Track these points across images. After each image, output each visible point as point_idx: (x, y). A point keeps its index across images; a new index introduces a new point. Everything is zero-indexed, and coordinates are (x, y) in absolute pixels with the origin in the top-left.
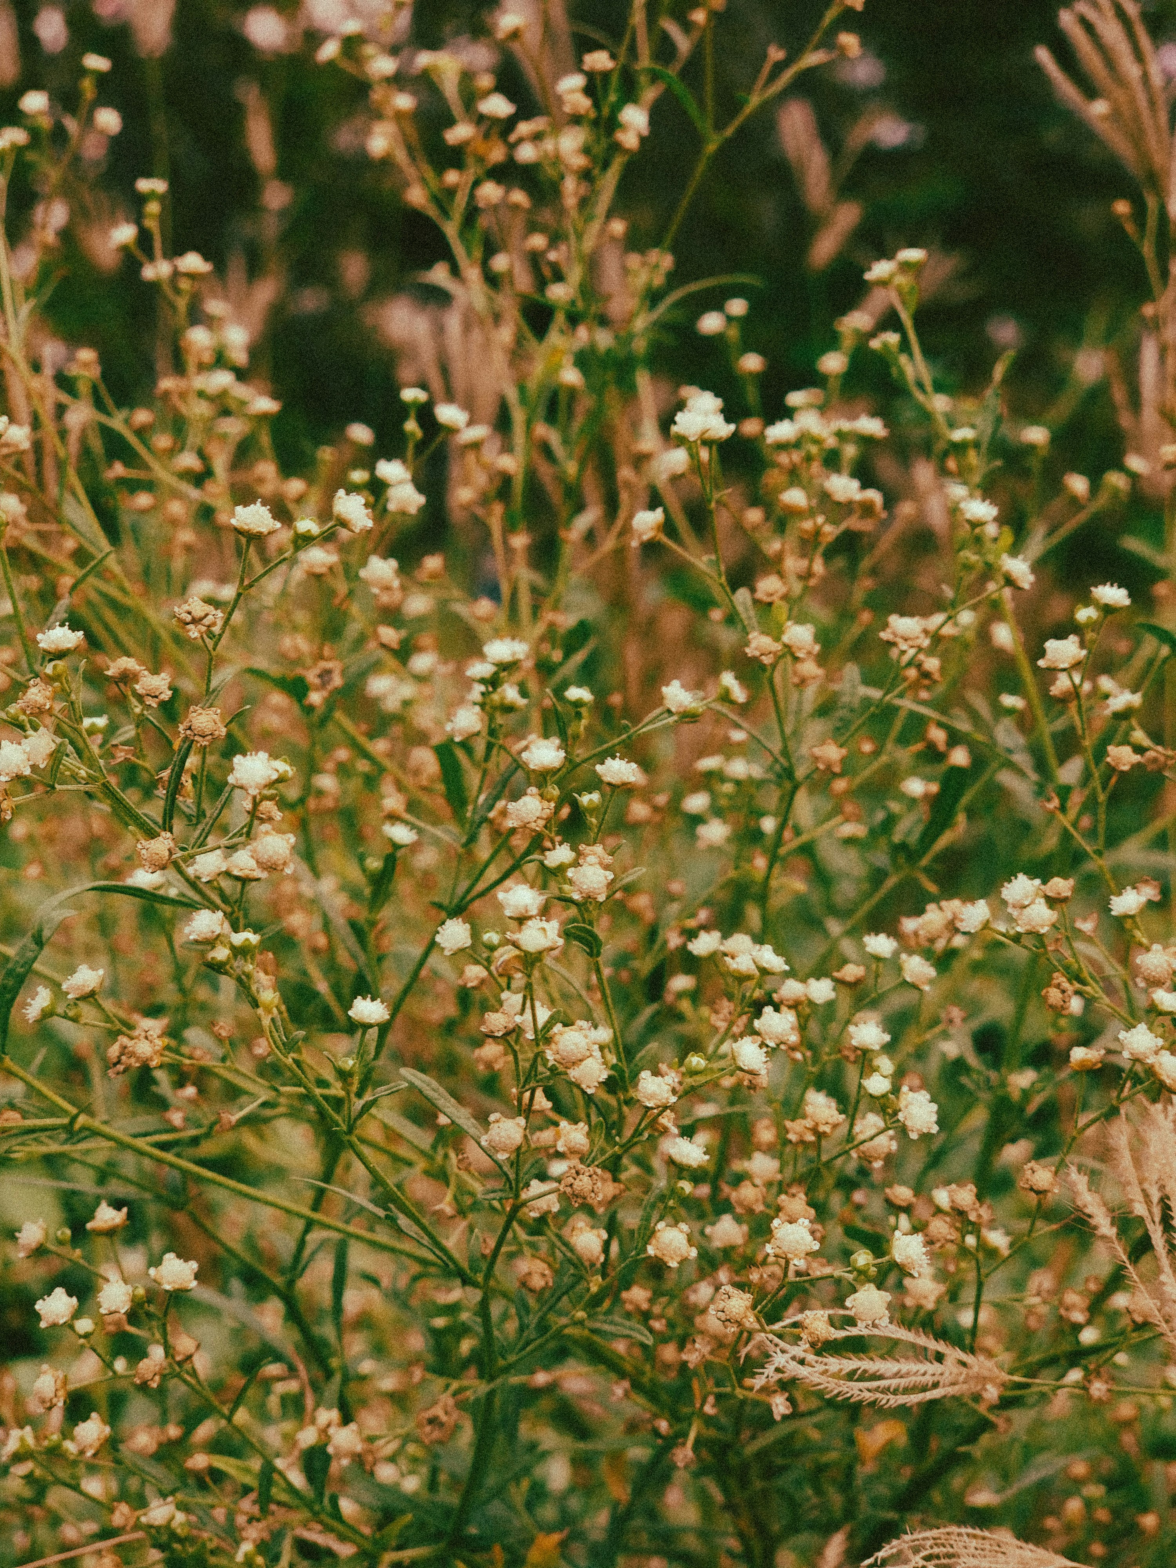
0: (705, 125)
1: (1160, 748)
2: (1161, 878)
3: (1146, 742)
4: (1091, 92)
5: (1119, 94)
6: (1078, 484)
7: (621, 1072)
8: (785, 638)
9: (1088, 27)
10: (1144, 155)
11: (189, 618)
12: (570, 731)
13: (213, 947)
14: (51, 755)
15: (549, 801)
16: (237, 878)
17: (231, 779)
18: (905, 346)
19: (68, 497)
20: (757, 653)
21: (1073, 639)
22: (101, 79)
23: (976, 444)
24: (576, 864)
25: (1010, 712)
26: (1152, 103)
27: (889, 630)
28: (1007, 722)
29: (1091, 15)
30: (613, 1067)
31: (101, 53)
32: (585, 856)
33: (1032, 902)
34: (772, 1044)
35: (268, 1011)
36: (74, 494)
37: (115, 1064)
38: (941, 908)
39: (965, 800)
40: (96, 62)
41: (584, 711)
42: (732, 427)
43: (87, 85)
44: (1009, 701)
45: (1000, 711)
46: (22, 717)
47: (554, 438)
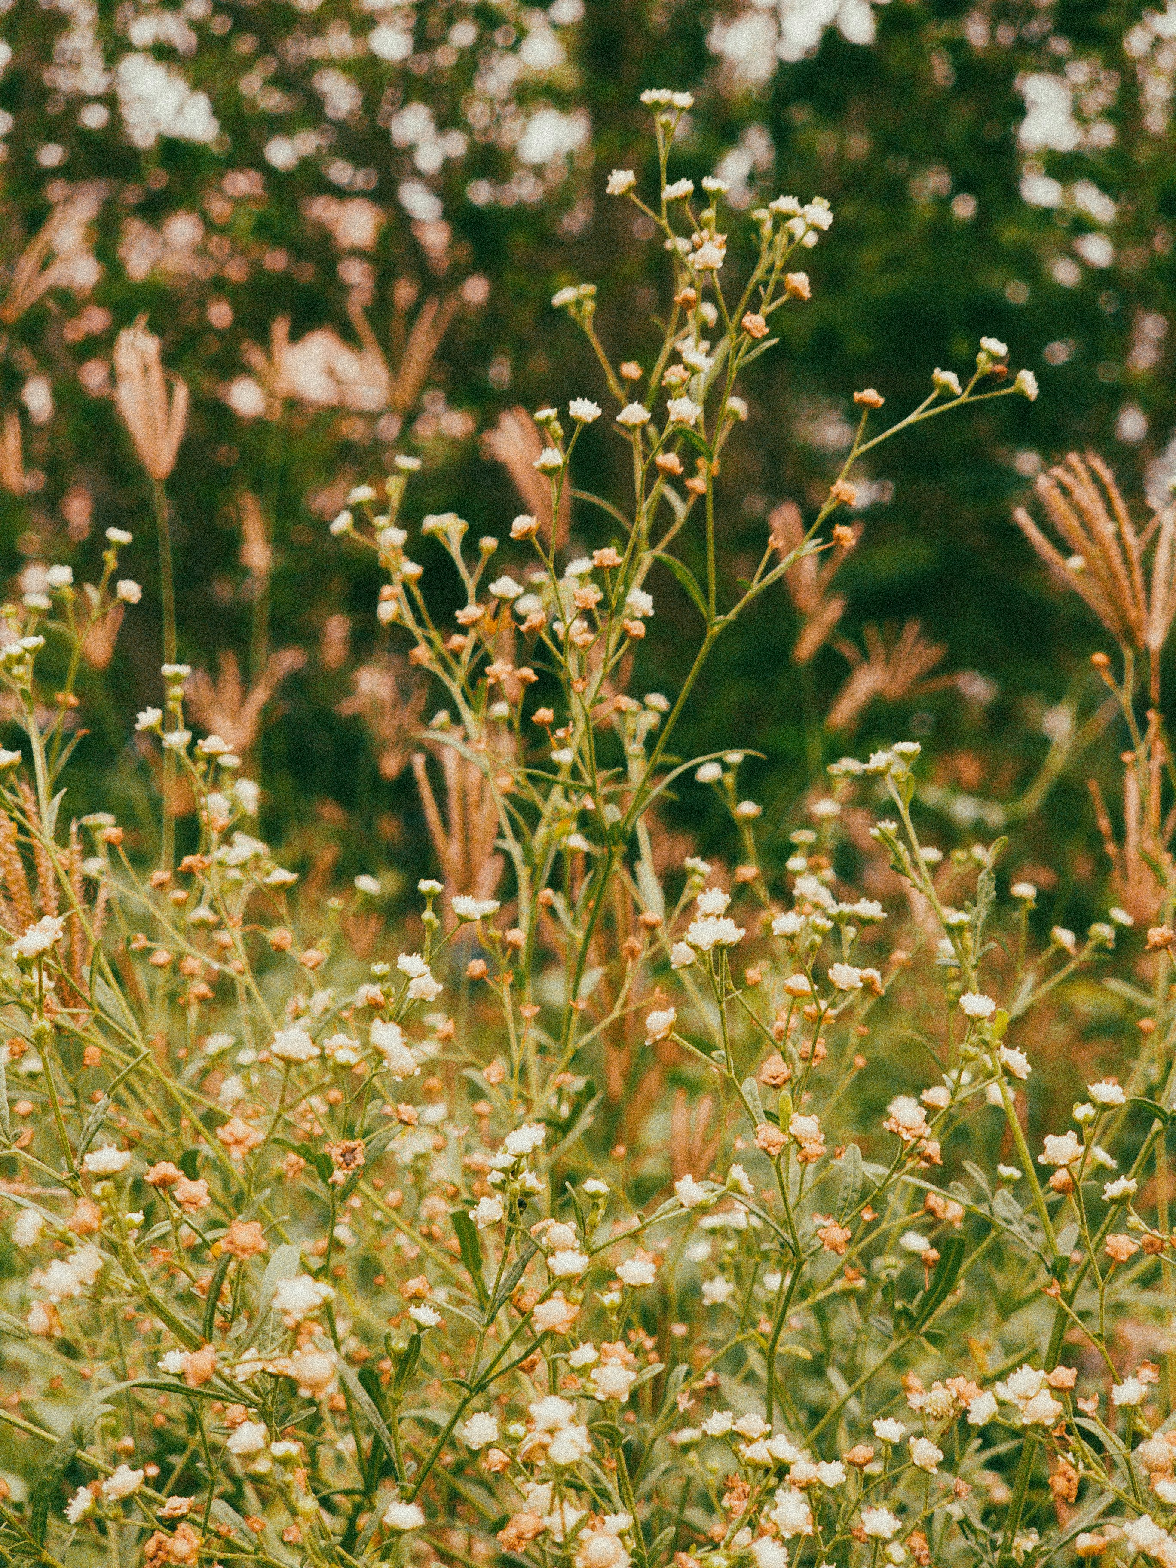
0: (707, 609)
1: (1156, 1233)
2: (1158, 1360)
3: (1143, 1227)
4: (1066, 550)
5: (1095, 551)
6: (1065, 937)
7: (641, 1558)
8: (792, 1129)
9: (1065, 491)
10: (1121, 612)
11: (231, 1139)
12: (587, 1221)
13: (254, 1459)
14: (98, 1272)
15: (573, 1304)
16: (271, 1375)
17: (276, 1304)
18: (902, 834)
19: (99, 979)
20: (765, 1145)
21: (1072, 1135)
22: (123, 551)
23: (973, 927)
24: (598, 1364)
25: (1008, 1181)
26: (1126, 561)
27: (892, 1120)
28: (1005, 1192)
29: (1068, 479)
30: (633, 1554)
31: (122, 527)
32: (607, 1354)
33: (1037, 1394)
34: (788, 1536)
35: (307, 1519)
36: (102, 974)
37: (152, 1560)
38: (946, 1387)
39: (963, 1268)
40: (118, 535)
41: (601, 1202)
42: (743, 932)
43: (110, 557)
44: (1005, 1171)
45: (998, 1182)
46: (70, 1234)
47: (560, 903)
